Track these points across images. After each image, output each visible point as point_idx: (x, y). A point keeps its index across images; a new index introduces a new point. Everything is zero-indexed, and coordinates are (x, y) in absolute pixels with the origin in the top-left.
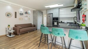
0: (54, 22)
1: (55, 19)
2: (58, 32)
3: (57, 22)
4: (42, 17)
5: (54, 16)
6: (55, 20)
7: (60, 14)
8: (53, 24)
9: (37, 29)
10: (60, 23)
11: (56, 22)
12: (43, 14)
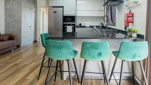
0: (66, 25)
1: (67, 19)
2: (98, 51)
3: (73, 25)
4: (36, 12)
5: (67, 13)
6: (68, 22)
7: (77, 9)
8: (64, 29)
9: (18, 46)
10: (77, 27)
11: (69, 25)
12: (36, 7)
